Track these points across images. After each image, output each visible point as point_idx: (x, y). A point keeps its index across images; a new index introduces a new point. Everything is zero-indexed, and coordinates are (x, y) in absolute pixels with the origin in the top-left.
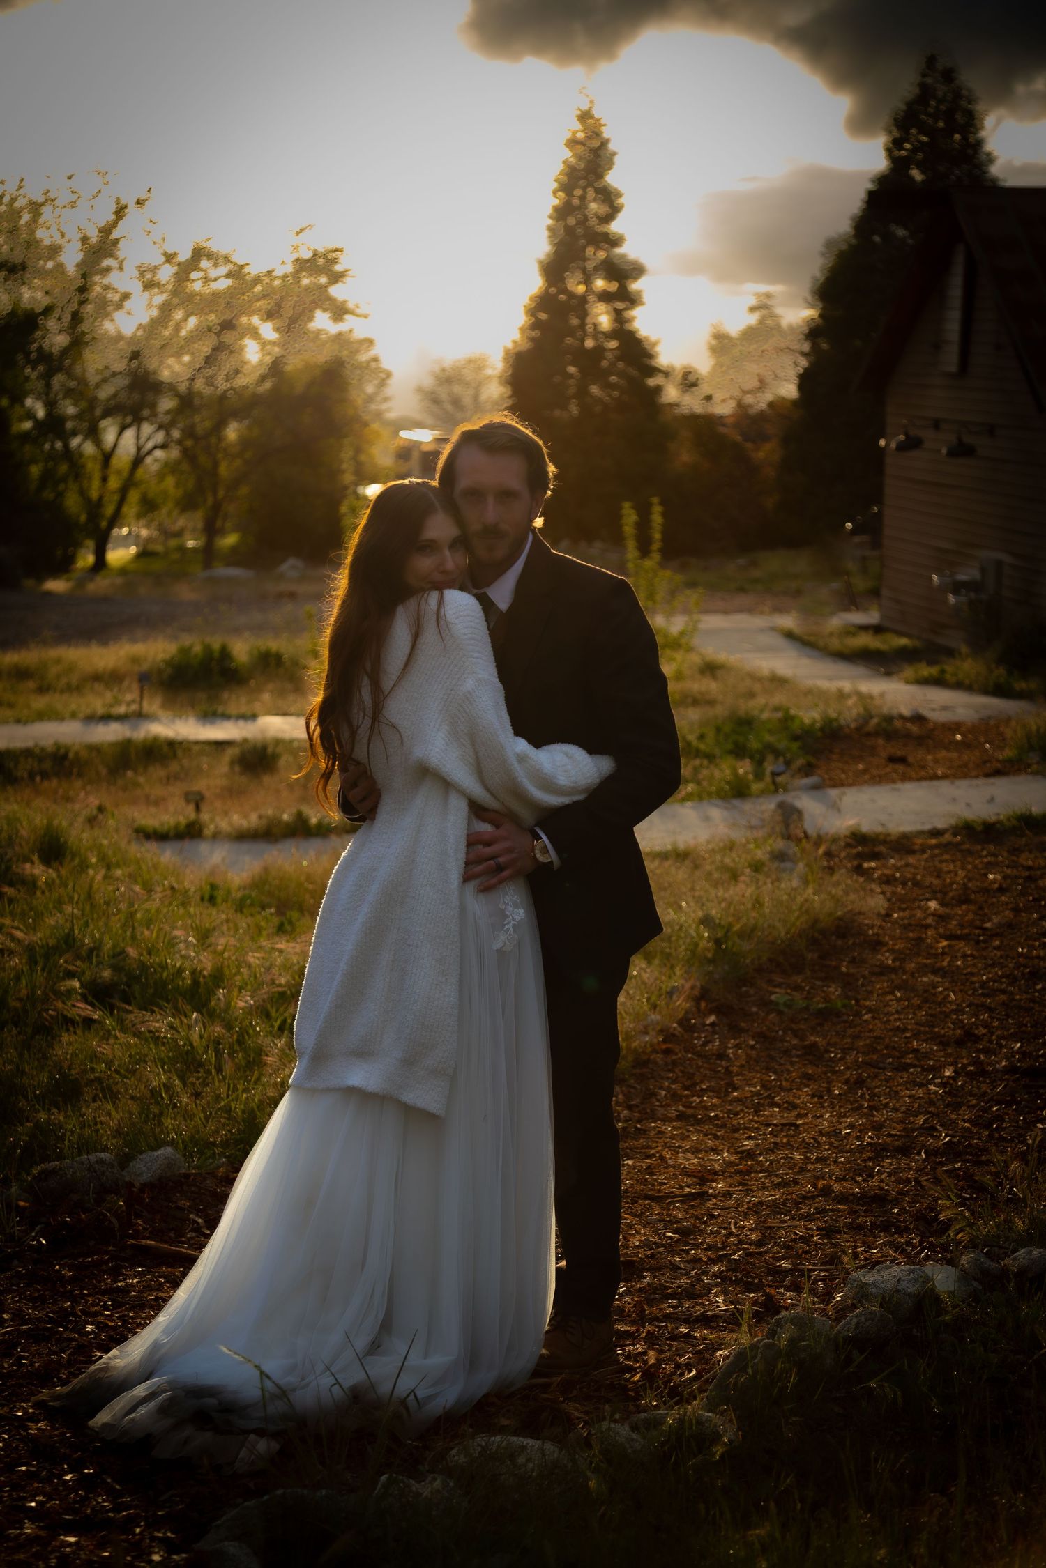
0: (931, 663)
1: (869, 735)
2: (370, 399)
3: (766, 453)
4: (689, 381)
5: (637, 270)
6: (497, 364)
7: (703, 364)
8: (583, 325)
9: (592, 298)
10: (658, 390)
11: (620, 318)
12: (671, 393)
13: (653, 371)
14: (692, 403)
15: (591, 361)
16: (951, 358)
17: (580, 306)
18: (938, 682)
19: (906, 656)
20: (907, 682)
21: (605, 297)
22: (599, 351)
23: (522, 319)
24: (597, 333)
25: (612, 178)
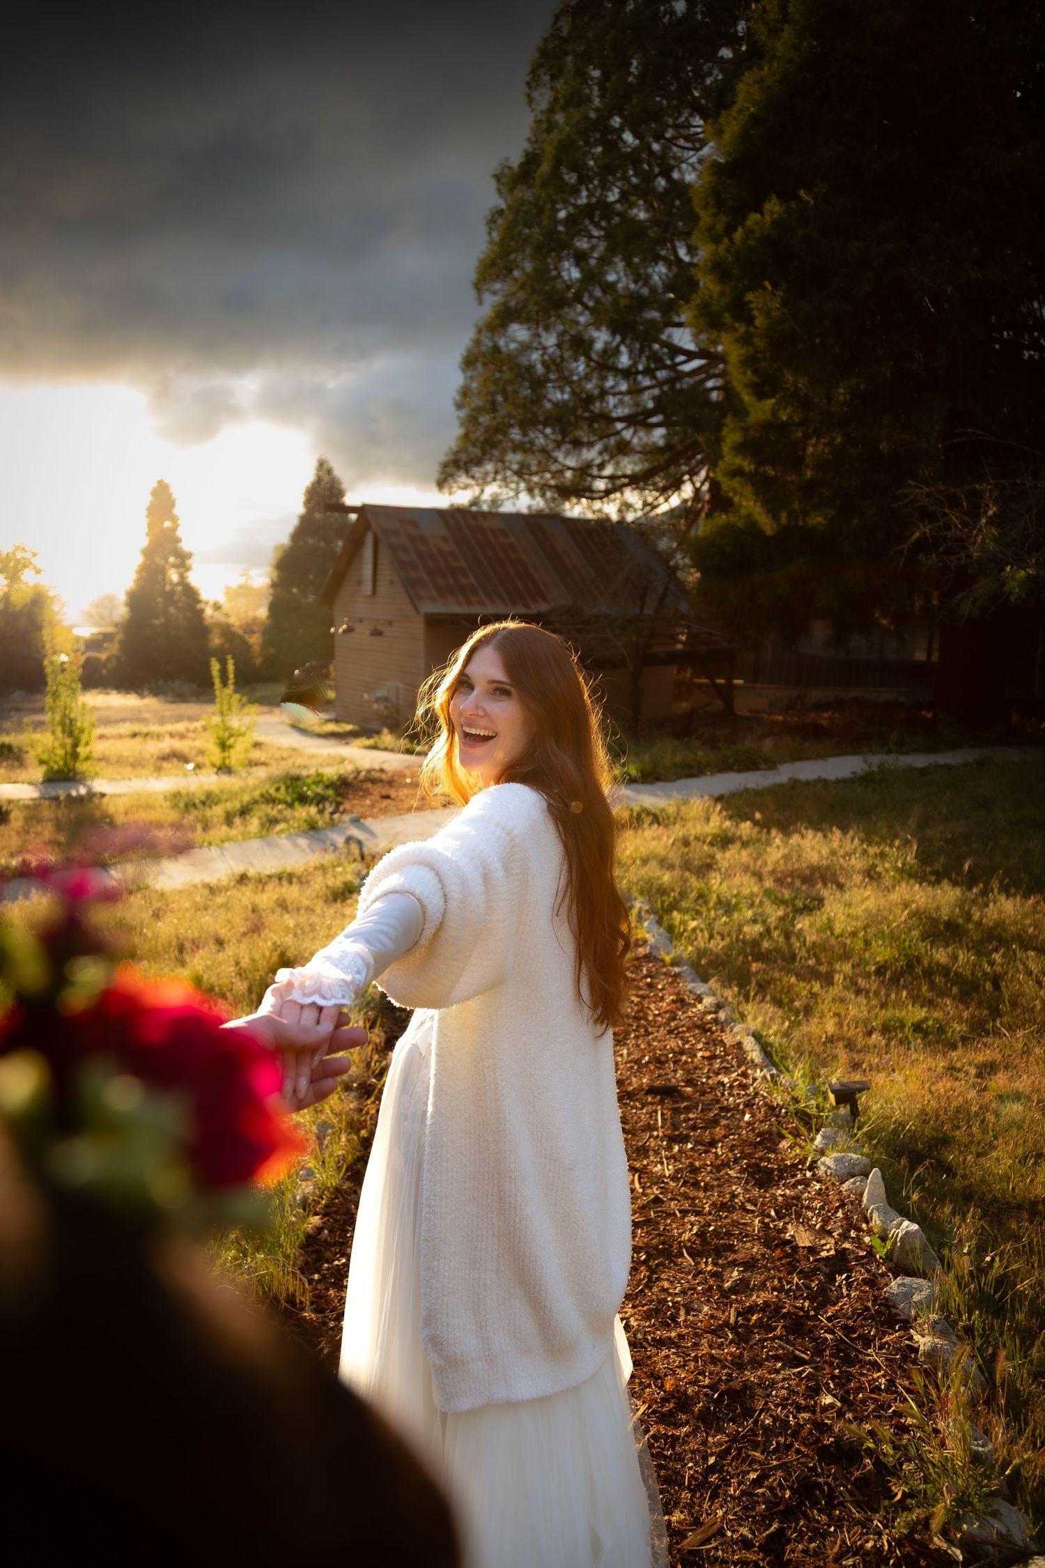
0: (369, 737)
1: (362, 781)
2: (57, 614)
3: (255, 640)
4: (217, 607)
5: (190, 555)
6: (122, 598)
7: (222, 600)
8: (164, 579)
9: (167, 566)
10: (202, 611)
11: (182, 577)
12: (209, 612)
13: (199, 601)
14: (219, 617)
15: (169, 596)
16: (367, 588)
17: (163, 572)
18: (374, 747)
19: (354, 735)
20: (359, 748)
21: (175, 566)
22: (172, 592)
23: (133, 576)
24: (171, 583)
25: (176, 511)
